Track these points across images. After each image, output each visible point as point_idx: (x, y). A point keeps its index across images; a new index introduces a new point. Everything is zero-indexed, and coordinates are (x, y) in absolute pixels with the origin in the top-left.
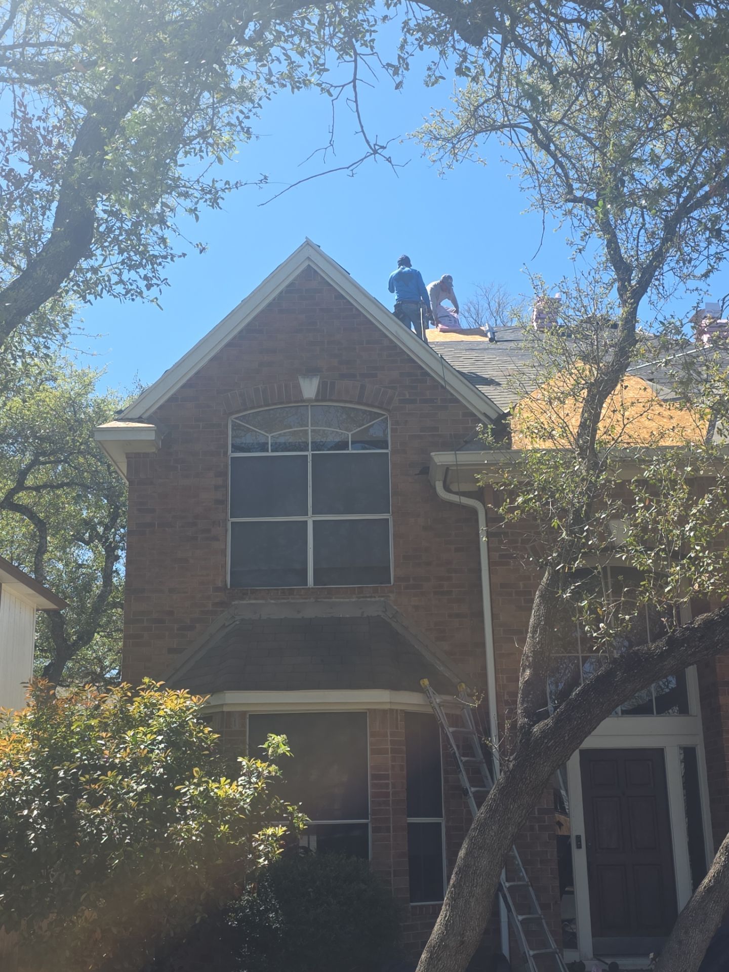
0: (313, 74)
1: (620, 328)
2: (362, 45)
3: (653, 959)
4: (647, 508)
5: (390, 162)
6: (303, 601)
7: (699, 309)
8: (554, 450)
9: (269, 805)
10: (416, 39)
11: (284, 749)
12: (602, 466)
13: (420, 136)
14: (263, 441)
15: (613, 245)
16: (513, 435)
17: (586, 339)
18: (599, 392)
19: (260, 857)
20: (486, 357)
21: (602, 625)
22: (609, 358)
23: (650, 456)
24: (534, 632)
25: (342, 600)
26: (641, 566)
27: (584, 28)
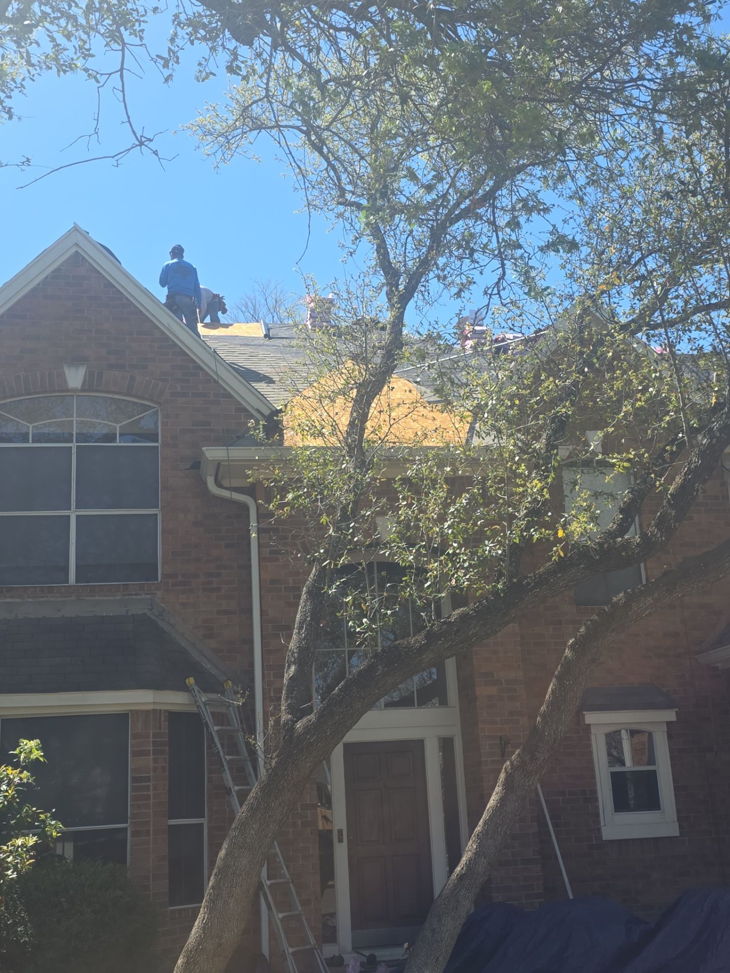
0: (78, 58)
1: (388, 331)
2: (131, 34)
3: (408, 949)
4: (409, 506)
5: (157, 155)
6: (62, 599)
7: (461, 316)
8: (323, 448)
9: (20, 813)
10: (187, 34)
11: (37, 754)
12: (369, 464)
13: (194, 129)
14: (24, 431)
15: (382, 250)
16: (285, 431)
17: (355, 340)
18: (366, 393)
19: (8, 869)
20: (261, 353)
21: (365, 620)
22: (378, 360)
23: (413, 456)
24: (300, 628)
25: (105, 598)
26: (403, 561)
27: (353, 37)
